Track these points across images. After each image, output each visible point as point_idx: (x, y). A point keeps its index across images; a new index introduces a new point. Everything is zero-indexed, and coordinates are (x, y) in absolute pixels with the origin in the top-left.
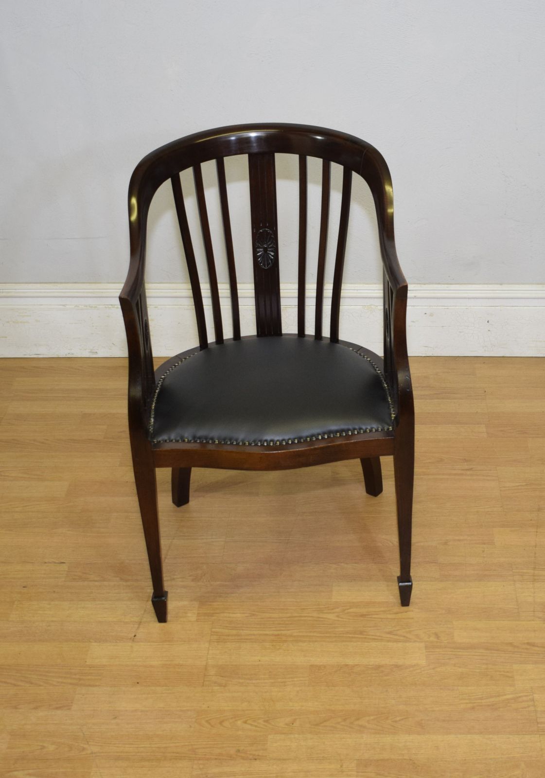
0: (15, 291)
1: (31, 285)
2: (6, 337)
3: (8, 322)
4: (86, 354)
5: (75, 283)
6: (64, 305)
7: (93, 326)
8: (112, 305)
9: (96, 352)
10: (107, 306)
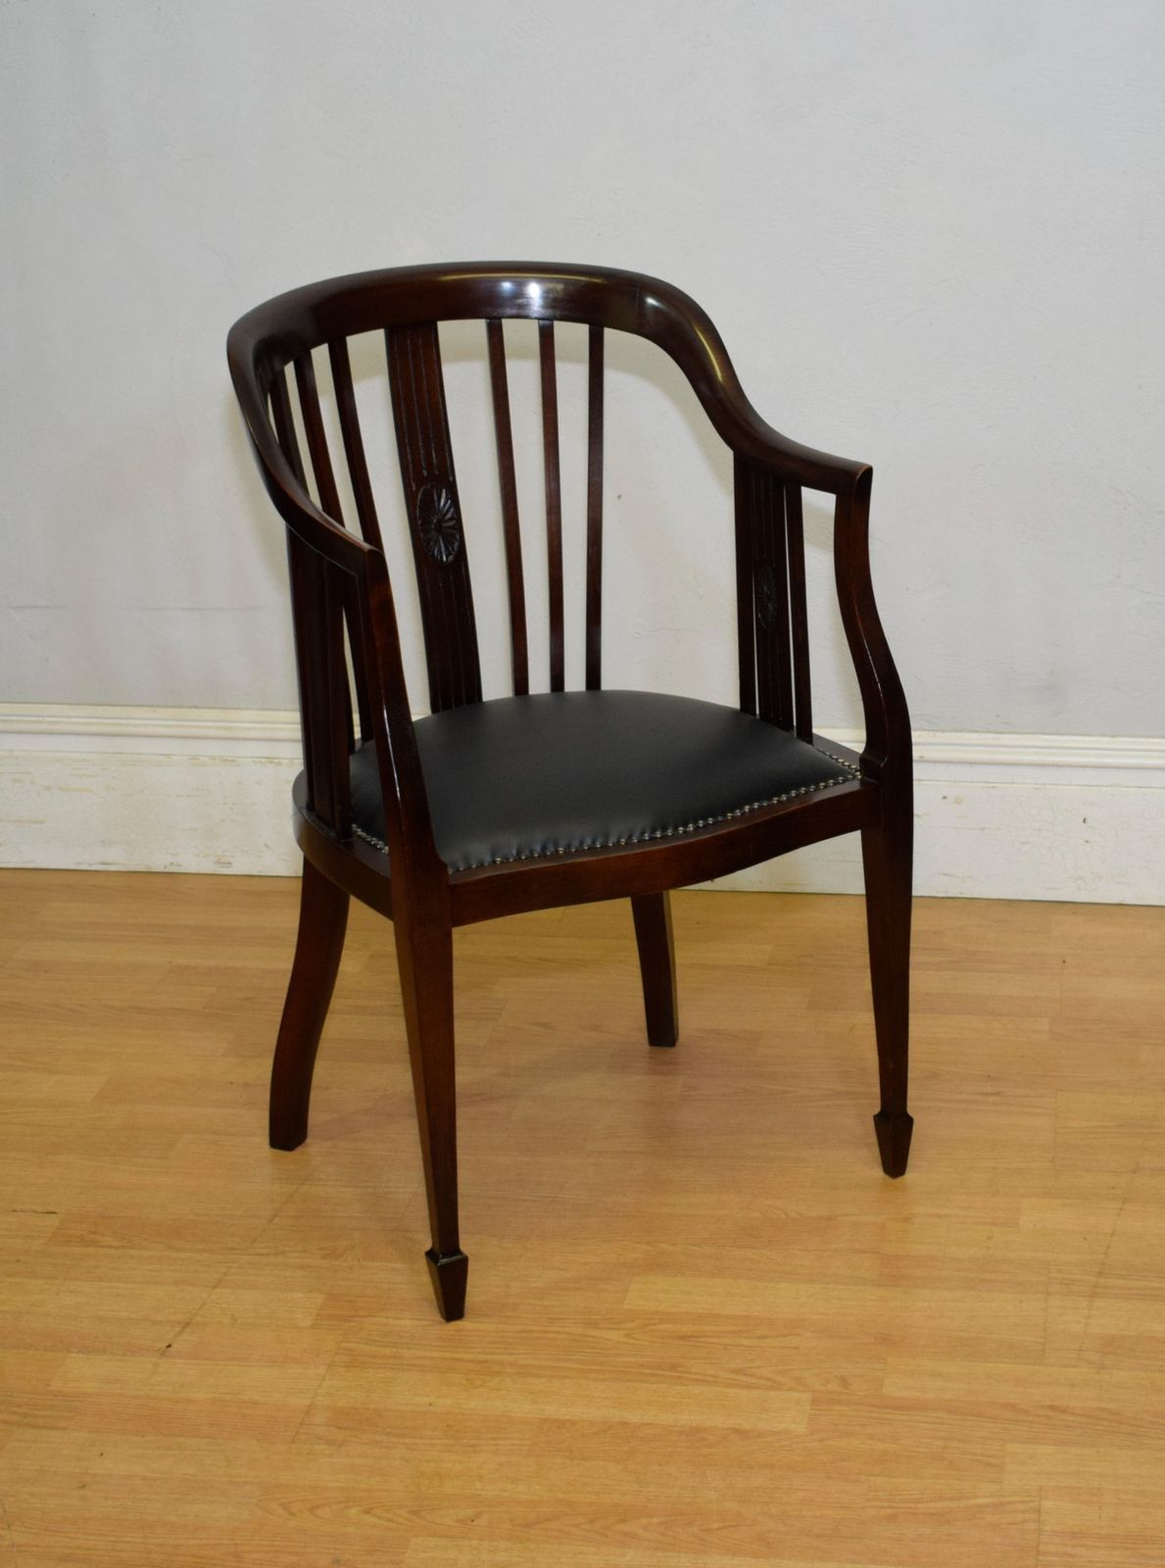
0: (66, 720)
1: (100, 708)
2: (42, 822)
3: (48, 788)
4: (207, 867)
5: (196, 707)
6: (168, 756)
7: (226, 803)
8: (268, 758)
9: (230, 863)
10: (258, 760)
